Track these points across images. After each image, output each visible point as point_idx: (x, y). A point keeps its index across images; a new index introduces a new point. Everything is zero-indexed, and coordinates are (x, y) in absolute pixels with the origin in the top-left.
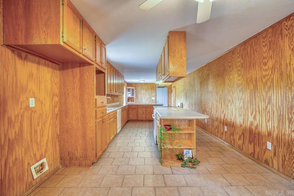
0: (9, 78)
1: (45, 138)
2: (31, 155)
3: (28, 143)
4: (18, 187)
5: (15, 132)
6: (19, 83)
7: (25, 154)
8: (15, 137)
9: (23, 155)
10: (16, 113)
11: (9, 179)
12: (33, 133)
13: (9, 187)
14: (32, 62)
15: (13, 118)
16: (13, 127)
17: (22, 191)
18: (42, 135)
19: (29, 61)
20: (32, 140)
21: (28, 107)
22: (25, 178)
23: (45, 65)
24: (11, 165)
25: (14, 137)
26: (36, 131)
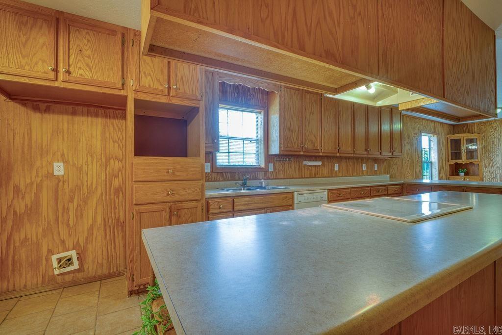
0: (17, 138)
1: (87, 222)
2: (54, 240)
3: (49, 223)
4: (29, 276)
5: (26, 206)
6: (34, 144)
7: (44, 236)
8: (25, 211)
9: (40, 236)
10: (28, 181)
11: (13, 260)
12: (60, 211)
13: (13, 270)
14: (61, 112)
15: (22, 187)
16: (23, 198)
17: (35, 282)
18: (79, 216)
19: (54, 112)
20: (57, 220)
21: (50, 175)
22: (42, 268)
23: (89, 114)
24: (17, 244)
25: (23, 211)
26: (66, 210)
